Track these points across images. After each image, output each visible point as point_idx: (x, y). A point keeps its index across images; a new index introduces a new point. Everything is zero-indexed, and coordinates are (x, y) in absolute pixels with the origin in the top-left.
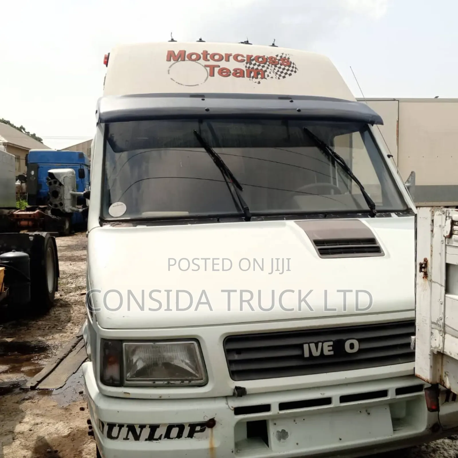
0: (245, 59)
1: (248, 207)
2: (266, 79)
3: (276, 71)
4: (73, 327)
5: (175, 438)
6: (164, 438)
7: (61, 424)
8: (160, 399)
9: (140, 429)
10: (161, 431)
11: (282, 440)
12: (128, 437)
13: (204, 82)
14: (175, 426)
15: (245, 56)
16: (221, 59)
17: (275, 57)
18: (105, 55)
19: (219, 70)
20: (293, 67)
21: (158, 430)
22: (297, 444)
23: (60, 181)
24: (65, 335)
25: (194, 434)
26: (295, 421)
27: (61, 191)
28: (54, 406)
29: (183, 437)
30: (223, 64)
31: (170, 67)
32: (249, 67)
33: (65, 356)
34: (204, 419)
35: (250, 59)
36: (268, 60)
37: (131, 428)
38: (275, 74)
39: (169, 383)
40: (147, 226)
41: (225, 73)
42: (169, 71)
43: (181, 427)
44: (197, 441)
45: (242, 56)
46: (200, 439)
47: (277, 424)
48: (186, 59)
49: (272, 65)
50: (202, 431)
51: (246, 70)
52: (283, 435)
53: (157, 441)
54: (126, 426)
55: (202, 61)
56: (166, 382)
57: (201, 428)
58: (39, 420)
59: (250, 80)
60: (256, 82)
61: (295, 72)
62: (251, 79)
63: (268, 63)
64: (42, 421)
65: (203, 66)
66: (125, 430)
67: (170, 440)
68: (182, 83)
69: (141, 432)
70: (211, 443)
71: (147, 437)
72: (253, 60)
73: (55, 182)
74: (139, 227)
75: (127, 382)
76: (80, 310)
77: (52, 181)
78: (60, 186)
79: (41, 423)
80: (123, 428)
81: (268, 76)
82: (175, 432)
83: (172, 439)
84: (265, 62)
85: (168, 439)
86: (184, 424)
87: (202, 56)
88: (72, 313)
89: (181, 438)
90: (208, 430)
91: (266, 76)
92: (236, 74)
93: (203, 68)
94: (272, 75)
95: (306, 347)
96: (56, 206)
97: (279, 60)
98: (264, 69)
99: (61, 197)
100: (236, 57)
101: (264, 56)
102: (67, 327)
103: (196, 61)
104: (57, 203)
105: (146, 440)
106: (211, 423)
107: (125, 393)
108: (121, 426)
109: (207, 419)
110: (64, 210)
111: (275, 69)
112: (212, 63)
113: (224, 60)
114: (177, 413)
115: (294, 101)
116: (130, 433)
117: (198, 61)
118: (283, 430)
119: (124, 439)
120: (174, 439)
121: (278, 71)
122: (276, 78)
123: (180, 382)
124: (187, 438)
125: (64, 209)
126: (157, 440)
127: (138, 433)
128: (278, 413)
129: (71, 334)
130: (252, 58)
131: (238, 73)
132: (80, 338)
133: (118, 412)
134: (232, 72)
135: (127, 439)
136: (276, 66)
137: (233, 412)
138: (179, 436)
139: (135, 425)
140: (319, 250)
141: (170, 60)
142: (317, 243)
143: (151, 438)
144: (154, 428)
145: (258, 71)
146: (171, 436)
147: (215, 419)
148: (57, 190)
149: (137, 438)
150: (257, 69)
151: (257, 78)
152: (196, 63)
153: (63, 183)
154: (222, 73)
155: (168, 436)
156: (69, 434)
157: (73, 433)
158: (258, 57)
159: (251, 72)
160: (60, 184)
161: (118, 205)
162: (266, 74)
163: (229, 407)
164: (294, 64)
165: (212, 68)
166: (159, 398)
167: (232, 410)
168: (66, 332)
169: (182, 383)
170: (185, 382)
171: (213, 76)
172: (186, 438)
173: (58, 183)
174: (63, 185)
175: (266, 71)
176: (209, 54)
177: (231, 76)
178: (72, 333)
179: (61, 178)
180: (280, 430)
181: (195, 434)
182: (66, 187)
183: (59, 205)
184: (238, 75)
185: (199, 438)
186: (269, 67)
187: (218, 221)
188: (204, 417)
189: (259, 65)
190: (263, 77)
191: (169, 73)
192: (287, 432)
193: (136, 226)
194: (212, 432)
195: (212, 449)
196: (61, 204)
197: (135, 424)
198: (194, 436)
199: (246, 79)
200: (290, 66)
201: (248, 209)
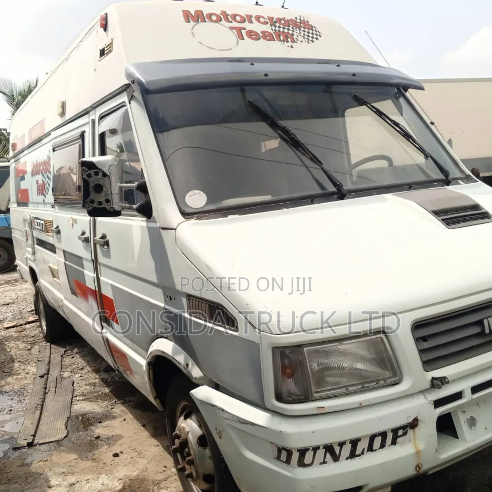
0: (268, 20)
1: (341, 184)
2: (296, 42)
3: (302, 34)
4: (24, 367)
5: (378, 449)
6: (367, 452)
7: (104, 478)
8: (361, 407)
9: (339, 447)
10: (363, 445)
11: (473, 428)
12: (326, 461)
13: (237, 46)
14: (378, 435)
15: (266, 18)
16: (243, 21)
17: (295, 19)
18: (102, 16)
19: (246, 32)
20: (316, 31)
21: (359, 443)
22: (486, 429)
23: (105, 171)
24: (19, 377)
25: (397, 440)
26: (478, 405)
27: (107, 183)
28: (75, 459)
29: (386, 446)
30: (248, 26)
31: (193, 28)
32: (275, 30)
33: (42, 400)
34: (408, 420)
35: (272, 21)
36: (290, 23)
37: (329, 449)
38: (303, 38)
39: (363, 387)
40: (240, 215)
41: (253, 35)
42: (192, 33)
43: (384, 435)
44: (400, 447)
45: (263, 17)
46: (403, 445)
47: (466, 411)
48: (206, 20)
49: (296, 28)
50: (405, 434)
51: (274, 33)
52: (472, 422)
53: (360, 457)
54: (321, 447)
55: (223, 22)
56: (360, 387)
57: (404, 432)
58: (72, 479)
59: (282, 44)
60: (289, 46)
61: (320, 36)
62: (282, 42)
63: (291, 26)
64: (76, 479)
65: (227, 28)
66: (321, 452)
67: (374, 452)
68: (214, 48)
69: (341, 450)
70: (415, 446)
71: (348, 455)
72: (276, 22)
73: (97, 174)
74: (230, 217)
75: (316, 395)
76: (18, 347)
77: (92, 172)
78: (104, 178)
79: (78, 482)
80: (318, 451)
81: (298, 40)
82: (378, 441)
83: (376, 450)
84: (288, 24)
85: (372, 452)
86: (387, 431)
87: (222, 16)
88: (10, 352)
89: (384, 448)
90: (410, 432)
91: (296, 40)
92: (266, 37)
93: (230, 31)
94: (300, 39)
95: (486, 321)
96: (100, 203)
97: (300, 23)
98: (291, 32)
99: (107, 191)
100: (258, 18)
101: (284, 18)
102: (15, 367)
103: (219, 23)
104: (102, 199)
105: (347, 459)
106: (414, 424)
107: (318, 408)
108: (316, 449)
109: (410, 420)
110: (113, 208)
111: (300, 33)
112: (235, 24)
113: (247, 21)
114: (380, 419)
115: (341, 65)
116: (328, 454)
117: (220, 23)
118: (471, 416)
119: (321, 464)
120: (377, 451)
121: (304, 35)
122: (305, 42)
123: (375, 383)
124: (391, 446)
125: (112, 206)
126: (359, 455)
127: (338, 453)
128: (472, 398)
129: (27, 375)
130: (274, 20)
131: (266, 36)
132: (45, 377)
133: (313, 432)
134: (261, 35)
135: (324, 462)
136: (300, 30)
137: (433, 406)
138: (382, 446)
139: (333, 445)
140: (443, 220)
141: (189, 22)
142: (437, 213)
143: (353, 455)
144: (354, 443)
145: (285, 34)
146: (374, 448)
147: (418, 418)
148: (101, 183)
149: (336, 458)
150: (283, 32)
151: (288, 42)
152: (219, 25)
153: (108, 174)
154: (251, 36)
155: (371, 449)
156: (123, 486)
157: (127, 484)
158: (279, 20)
159: (280, 36)
160: (105, 175)
161: (195, 194)
162: (295, 37)
163: (429, 402)
164: (315, 28)
165: (239, 30)
166: (359, 406)
167: (432, 404)
168: (19, 374)
169: (377, 385)
170: (380, 382)
171: (243, 39)
172: (389, 446)
173: (100, 174)
174: (109, 176)
175: (293, 35)
176: (229, 15)
177: (261, 39)
178: (28, 373)
179: (105, 167)
180: (469, 418)
181: (399, 440)
182: (113, 179)
183: (104, 202)
184: (268, 38)
185: (403, 443)
186: (294, 30)
187: (312, 202)
188: (408, 418)
189: (284, 28)
190: (293, 41)
191: (194, 36)
192: (475, 418)
193: (227, 217)
194: (414, 433)
195: (418, 453)
196: (108, 201)
197: (333, 443)
198: (397, 442)
199: (277, 43)
200: (313, 30)
201: (342, 186)
